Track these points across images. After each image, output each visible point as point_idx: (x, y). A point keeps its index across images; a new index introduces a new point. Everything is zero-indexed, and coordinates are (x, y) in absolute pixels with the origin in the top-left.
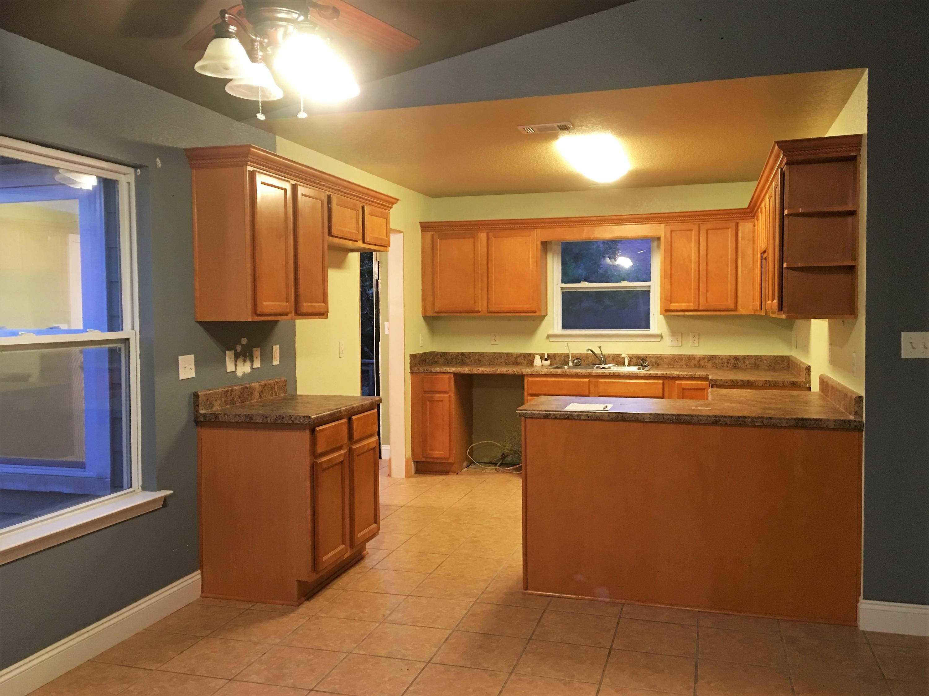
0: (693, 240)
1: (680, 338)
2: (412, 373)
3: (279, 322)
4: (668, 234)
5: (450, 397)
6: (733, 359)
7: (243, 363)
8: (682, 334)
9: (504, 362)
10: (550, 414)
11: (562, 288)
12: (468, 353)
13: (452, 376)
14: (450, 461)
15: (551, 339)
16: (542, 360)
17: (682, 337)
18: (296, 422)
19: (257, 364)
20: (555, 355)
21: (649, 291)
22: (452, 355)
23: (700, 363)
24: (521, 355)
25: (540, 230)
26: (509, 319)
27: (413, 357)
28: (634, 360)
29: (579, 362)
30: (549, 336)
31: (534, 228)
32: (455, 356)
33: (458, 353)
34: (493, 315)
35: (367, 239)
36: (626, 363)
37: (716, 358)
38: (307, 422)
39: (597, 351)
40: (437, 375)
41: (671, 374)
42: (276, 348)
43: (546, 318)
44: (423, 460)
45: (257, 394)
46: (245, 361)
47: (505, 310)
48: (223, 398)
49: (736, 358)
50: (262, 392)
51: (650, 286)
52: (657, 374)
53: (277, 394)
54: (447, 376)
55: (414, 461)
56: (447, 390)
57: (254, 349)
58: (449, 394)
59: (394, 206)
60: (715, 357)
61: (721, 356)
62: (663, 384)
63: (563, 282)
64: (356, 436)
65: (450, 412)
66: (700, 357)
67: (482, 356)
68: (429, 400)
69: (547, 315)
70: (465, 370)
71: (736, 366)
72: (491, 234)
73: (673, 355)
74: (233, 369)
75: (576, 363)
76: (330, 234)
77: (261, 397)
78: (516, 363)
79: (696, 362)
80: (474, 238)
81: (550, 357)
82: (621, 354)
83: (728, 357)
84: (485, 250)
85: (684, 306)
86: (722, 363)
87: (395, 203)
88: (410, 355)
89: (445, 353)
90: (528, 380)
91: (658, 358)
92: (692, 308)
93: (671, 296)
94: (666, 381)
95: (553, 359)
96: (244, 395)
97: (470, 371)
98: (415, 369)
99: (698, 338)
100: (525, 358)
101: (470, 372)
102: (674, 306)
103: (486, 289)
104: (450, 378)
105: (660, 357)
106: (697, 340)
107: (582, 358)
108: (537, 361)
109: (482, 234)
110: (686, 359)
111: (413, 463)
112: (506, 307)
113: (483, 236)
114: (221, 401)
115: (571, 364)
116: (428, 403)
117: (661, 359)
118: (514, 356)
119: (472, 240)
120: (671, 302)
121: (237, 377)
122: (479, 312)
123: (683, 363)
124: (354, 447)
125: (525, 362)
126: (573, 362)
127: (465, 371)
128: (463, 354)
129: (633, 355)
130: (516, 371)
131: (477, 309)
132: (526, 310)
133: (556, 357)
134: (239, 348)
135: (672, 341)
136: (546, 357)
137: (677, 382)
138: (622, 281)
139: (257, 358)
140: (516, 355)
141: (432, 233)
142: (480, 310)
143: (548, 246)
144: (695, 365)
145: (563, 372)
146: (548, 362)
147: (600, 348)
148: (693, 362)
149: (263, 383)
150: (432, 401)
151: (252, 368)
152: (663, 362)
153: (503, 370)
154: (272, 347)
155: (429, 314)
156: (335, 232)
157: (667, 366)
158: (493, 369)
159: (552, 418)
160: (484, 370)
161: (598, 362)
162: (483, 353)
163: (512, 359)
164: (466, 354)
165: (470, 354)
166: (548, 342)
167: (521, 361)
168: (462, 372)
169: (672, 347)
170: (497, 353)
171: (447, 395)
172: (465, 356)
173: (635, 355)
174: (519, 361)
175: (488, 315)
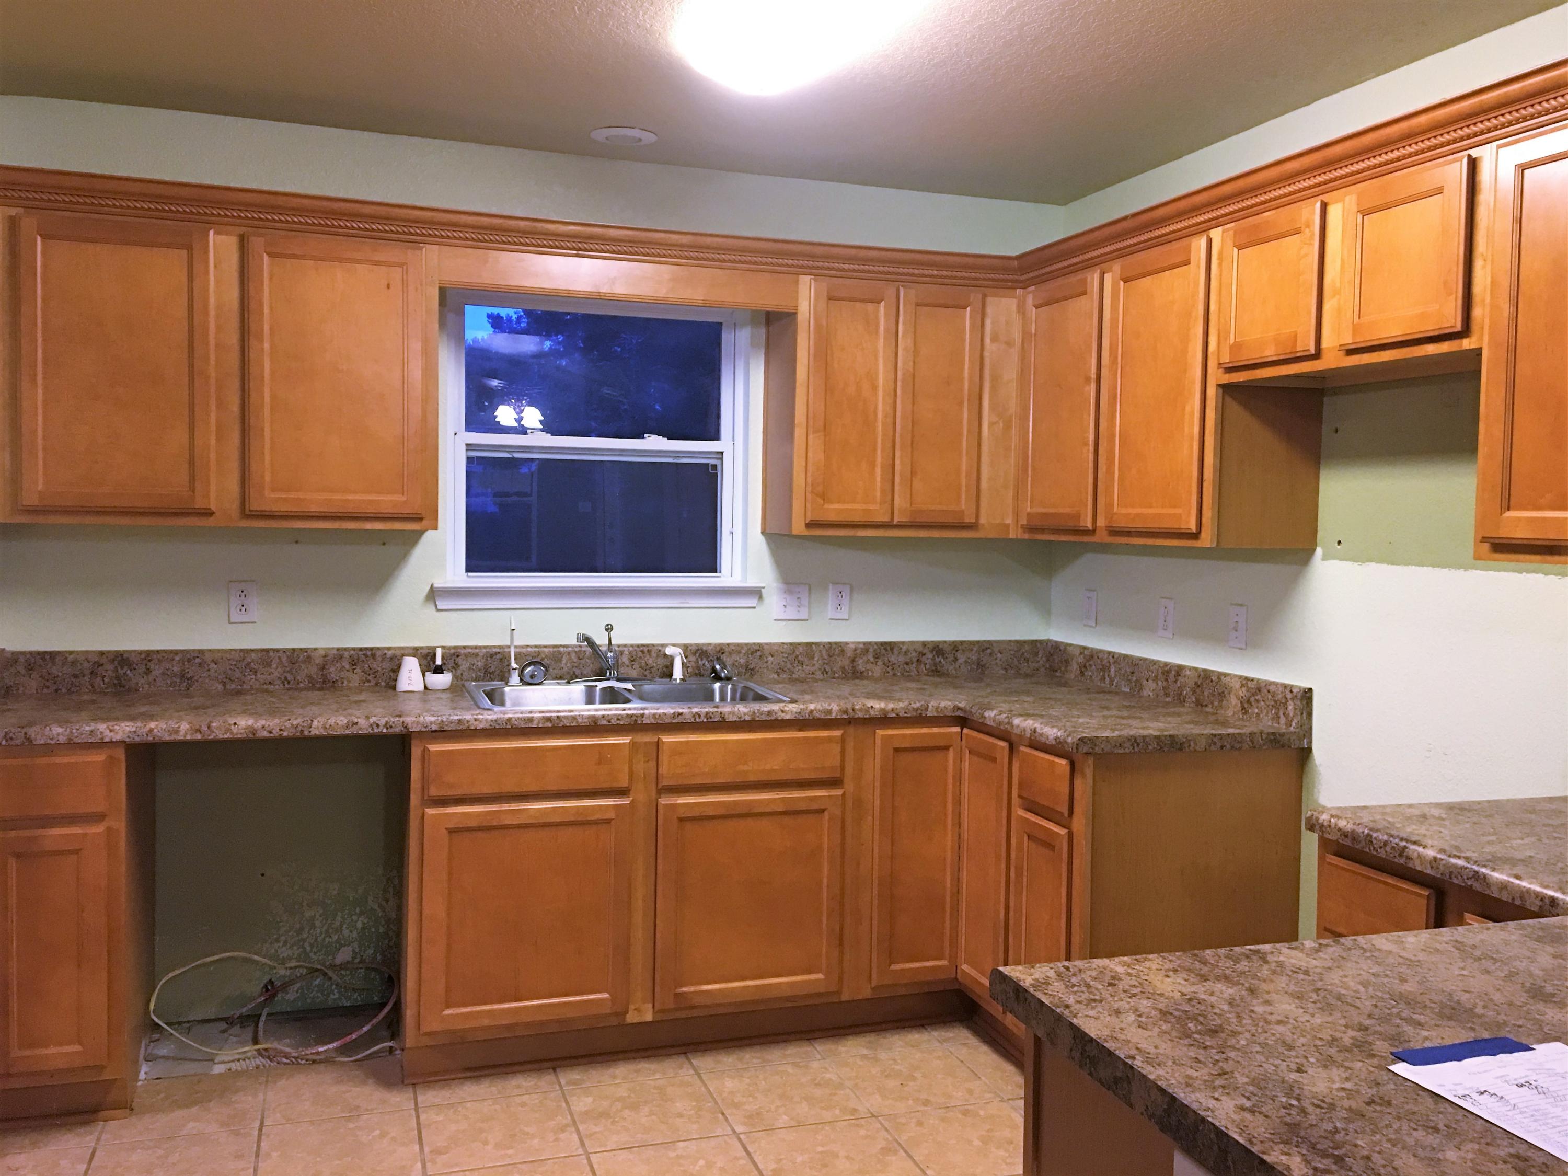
1: (805, 600)
5: (109, 829)
6: (931, 651)
8: (811, 587)
9: (280, 682)
11: (469, 447)
12: (141, 653)
13: (121, 754)
15: (441, 604)
16: (425, 672)
17: (810, 594)
20: (464, 654)
21: (714, 470)
22: (74, 663)
23: (855, 664)
24: (342, 657)
26: (297, 538)
29: (540, 671)
30: (433, 595)
33: (102, 653)
34: (261, 524)
36: (679, 671)
37: (892, 649)
39: (601, 640)
40: (52, 754)
41: (867, 711)
47: (313, 509)
49: (938, 649)
51: (722, 453)
54: (99, 757)
56: (98, 807)
58: (102, 824)
60: (889, 647)
62: (844, 741)
63: (468, 426)
66: (855, 650)
67: (198, 660)
71: (937, 671)
72: (257, 243)
75: (530, 677)
78: (324, 682)
79: (845, 662)
80: (189, 248)
82: (664, 646)
84: (234, 293)
86: (907, 664)
89: (50, 657)
90: (425, 750)
92: (876, 518)
94: (852, 731)
95: (457, 667)
97: (199, 731)
99: (848, 597)
101: (199, 736)
102: (831, 511)
104: (111, 759)
106: (845, 602)
108: (409, 677)
109: (218, 238)
112: (315, 501)
113: (222, 244)
115: (515, 679)
116: (12, 863)
118: (317, 661)
119: (181, 253)
122: (209, 513)
123: (814, 665)
125: (357, 682)
126: (522, 673)
127: (177, 732)
128: (121, 659)
131: (199, 504)
132: (387, 510)
133: (467, 660)
135: (786, 606)
136: (439, 661)
137: (880, 732)
138: (644, 434)
140: (325, 657)
141: (13, 211)
142: (213, 508)
144: (846, 670)
147: (609, 628)
148: (840, 663)
152: (765, 665)
153: (332, 721)
157: (776, 676)
162: (201, 652)
163: (309, 671)
164: (133, 658)
165: (148, 656)
166: (431, 609)
167: (342, 674)
168: (167, 737)
169: (784, 623)
170: (252, 650)
171: (99, 829)
172: (130, 665)
173: (694, 648)
174: (334, 676)
175: (249, 523)
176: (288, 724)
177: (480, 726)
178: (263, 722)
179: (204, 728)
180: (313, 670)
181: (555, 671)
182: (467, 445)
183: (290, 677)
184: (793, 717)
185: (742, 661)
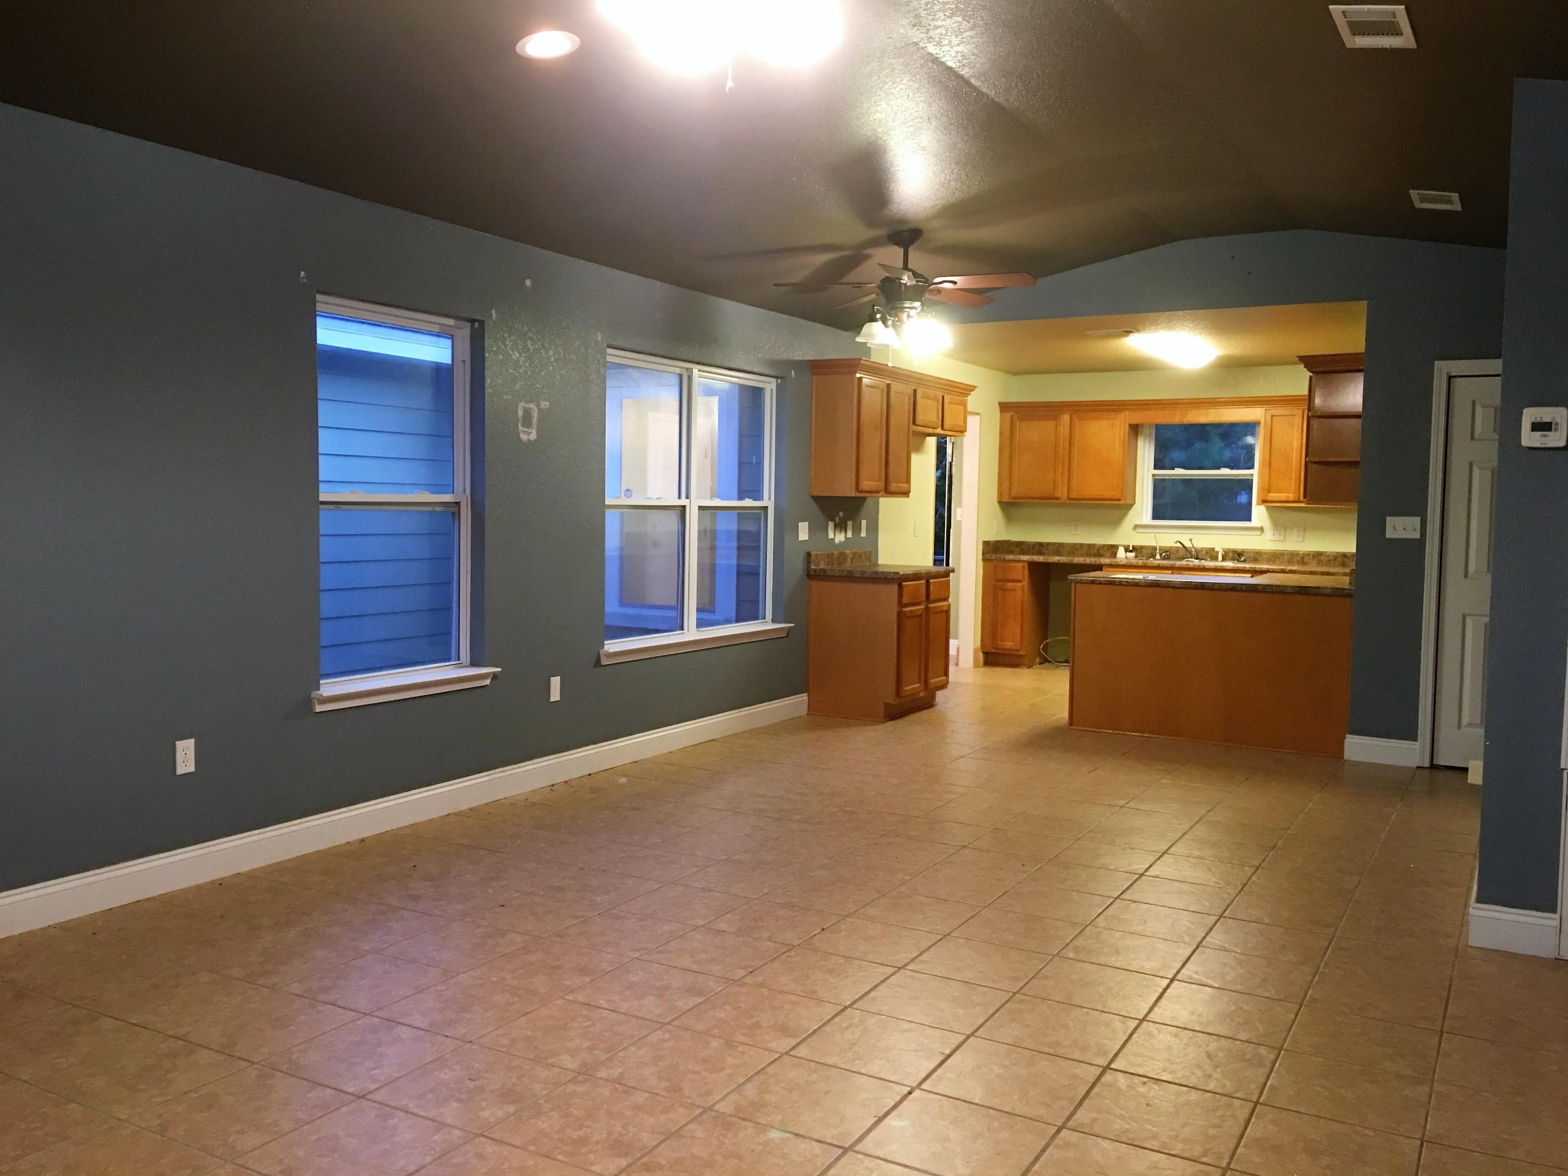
0: (1296, 426)
1: (1282, 532)
2: (984, 560)
3: (868, 498)
4: (1269, 419)
5: (1023, 585)
6: (1341, 556)
8: (1285, 528)
9: (1085, 554)
10: (1096, 580)
12: (1046, 543)
13: (1026, 564)
14: (1021, 653)
15: (1139, 530)
16: (1126, 552)
17: (1285, 530)
18: (887, 577)
19: (849, 535)
20: (1142, 547)
21: (1252, 480)
22: (1028, 545)
23: (1303, 559)
24: (1105, 547)
25: (1127, 413)
27: (986, 544)
28: (1231, 555)
29: (1167, 555)
30: (1136, 527)
31: (1121, 411)
32: (1031, 544)
33: (1036, 542)
34: (1073, 502)
35: (946, 426)
36: (1220, 558)
38: (896, 577)
39: (1188, 544)
40: (1010, 563)
41: (1261, 568)
42: (864, 523)
43: (1134, 506)
44: (993, 651)
45: (849, 560)
46: (841, 531)
47: (1087, 497)
48: (827, 558)
49: (1345, 555)
50: (853, 558)
51: (1252, 474)
52: (1245, 567)
53: (864, 562)
54: (1021, 564)
55: (983, 652)
56: (1020, 578)
57: (848, 522)
58: (1022, 583)
60: (1321, 553)
61: (1327, 552)
64: (932, 597)
65: (1023, 602)
66: (1304, 554)
67: (1061, 546)
68: (1002, 589)
69: (1135, 503)
70: (1040, 559)
71: (1343, 564)
72: (1075, 416)
73: (1274, 550)
74: (833, 537)
75: (1164, 556)
76: (914, 423)
77: (852, 562)
79: (1299, 559)
80: (1057, 420)
81: (1135, 549)
82: (1212, 548)
83: (1336, 554)
84: (1068, 432)
85: (1282, 496)
86: (1329, 560)
87: (973, 390)
88: (984, 541)
91: (1257, 553)
92: (1292, 499)
93: (1269, 486)
95: (1140, 551)
96: (839, 559)
97: (1045, 559)
98: (988, 556)
99: (1303, 532)
100: (1107, 549)
101: (1045, 561)
102: (1272, 496)
103: (1067, 475)
104: (1024, 566)
105: (1259, 551)
106: (1301, 535)
107: (1172, 551)
108: (1121, 553)
109: (1065, 416)
110: (1288, 554)
111: (981, 654)
112: (1087, 494)
113: (1066, 418)
114: (826, 560)
115: (1158, 557)
116: (1000, 592)
117: (1261, 554)
118: (1097, 547)
119: (1055, 421)
120: (1269, 492)
121: (835, 544)
122: (1058, 498)
123: (1284, 559)
124: (930, 606)
125: (1109, 554)
126: (1161, 555)
128: (1041, 544)
129: (1229, 549)
130: (1094, 561)
131: (1056, 496)
132: (1109, 497)
133: (1143, 550)
134: (837, 520)
135: (1273, 535)
136: (1131, 549)
138: (1221, 468)
139: (849, 529)
140: (1100, 546)
141: (1013, 414)
142: (1060, 496)
143: (1139, 429)
144: (1298, 561)
146: (1133, 554)
147: (1191, 540)
148: (1296, 559)
149: (853, 552)
150: (1004, 590)
151: (846, 537)
152: (1263, 558)
154: (861, 521)
155: (1005, 500)
156: (918, 422)
157: (1267, 563)
158: (1070, 558)
159: (1097, 584)
161: (1190, 556)
162: (1063, 543)
163: (1094, 551)
165: (1048, 544)
166: (1134, 533)
168: (1037, 561)
169: (1274, 542)
170: (1078, 543)
171: (1020, 584)
172: (1043, 546)
174: (1105, 551)
175: (1069, 502)
180: (1096, 551)
182: (1152, 475)
183: (1088, 553)
185: (1252, 556)
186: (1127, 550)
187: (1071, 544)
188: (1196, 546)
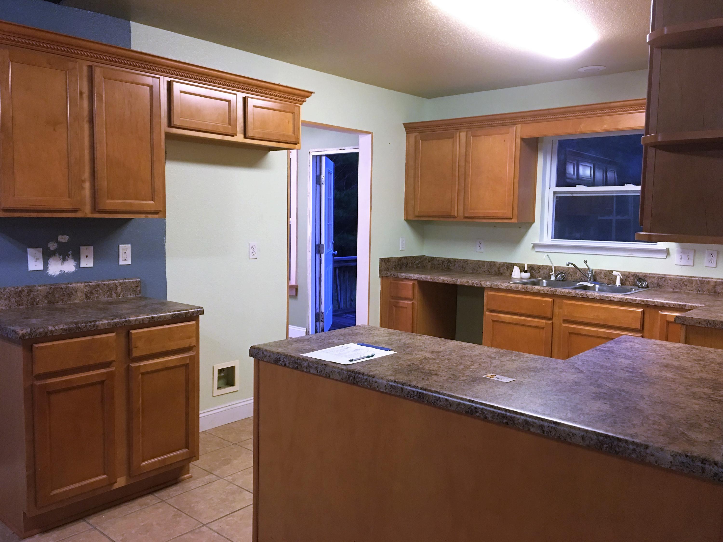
1: (691, 257)
2: (381, 276)
3: (133, 220)
5: (413, 303)
7: (61, 261)
8: (695, 251)
9: (487, 272)
11: (555, 193)
13: (416, 283)
15: (537, 250)
16: (521, 272)
17: (695, 254)
19: (87, 263)
20: (537, 267)
22: (438, 261)
23: (715, 289)
24: (504, 265)
25: (519, 126)
26: (495, 225)
28: (631, 279)
29: (563, 277)
30: (535, 246)
31: (512, 124)
32: (441, 261)
33: (445, 258)
34: (469, 220)
35: (250, 133)
36: (618, 282)
39: (581, 266)
40: (402, 281)
41: (654, 302)
42: (125, 247)
43: (534, 225)
45: (80, 295)
46: (64, 260)
47: (481, 215)
48: (13, 297)
50: (91, 292)
52: (635, 300)
53: (121, 295)
54: (411, 283)
56: (412, 296)
57: (82, 249)
58: (413, 301)
59: (307, 99)
62: (643, 313)
63: (558, 185)
65: (413, 320)
66: (716, 282)
67: (466, 263)
68: (394, 306)
69: (534, 222)
70: (427, 277)
72: (470, 133)
73: (681, 276)
74: (40, 268)
75: (559, 278)
76: (170, 124)
78: (499, 273)
81: (532, 268)
82: (612, 271)
84: (463, 150)
87: (308, 97)
88: (382, 258)
89: (433, 258)
90: (487, 293)
91: (661, 278)
94: (648, 310)
95: (535, 271)
96: (54, 296)
98: (384, 274)
99: (716, 257)
100: (507, 268)
101: (431, 280)
103: (462, 193)
104: (415, 285)
105: (663, 278)
106: (714, 259)
107: (569, 272)
108: (516, 273)
109: (461, 133)
110: (697, 283)
112: (481, 213)
113: (462, 135)
114: (10, 301)
115: (553, 278)
116: (394, 309)
117: (665, 281)
118: (497, 266)
119: (452, 140)
121: (47, 276)
122: (455, 217)
124: (133, 365)
125: (503, 274)
126: (556, 277)
128: (449, 260)
129: (628, 272)
130: (475, 283)
131: (452, 214)
132: (499, 215)
133: (538, 270)
134: (53, 246)
135: (681, 258)
136: (527, 269)
137: (661, 313)
138: (625, 184)
139: (87, 256)
140: (500, 265)
142: (456, 215)
143: (536, 144)
144: (709, 291)
145: (524, 288)
146: (528, 275)
147: (586, 262)
149: (93, 284)
150: (397, 306)
151: (78, 266)
153: (462, 281)
154: (118, 246)
155: (411, 218)
156: (176, 121)
157: (672, 290)
158: (453, 279)
160: (445, 279)
162: (468, 260)
163: (495, 269)
164: (452, 261)
165: (455, 260)
166: (533, 252)
167: (505, 271)
168: (425, 280)
169: (681, 266)
170: (481, 261)
171: (410, 302)
172: (450, 262)
173: (633, 274)
174: (502, 271)
175: (465, 220)
176: (452, 280)
177: (503, 288)
178: (446, 278)
179: (433, 278)
181: (574, 278)
182: (554, 192)
183: (490, 271)
184: (618, 300)
185: (656, 281)
186: (523, 270)
187: (474, 261)
188: (591, 267)
